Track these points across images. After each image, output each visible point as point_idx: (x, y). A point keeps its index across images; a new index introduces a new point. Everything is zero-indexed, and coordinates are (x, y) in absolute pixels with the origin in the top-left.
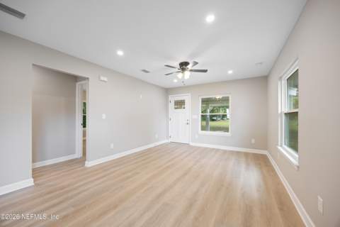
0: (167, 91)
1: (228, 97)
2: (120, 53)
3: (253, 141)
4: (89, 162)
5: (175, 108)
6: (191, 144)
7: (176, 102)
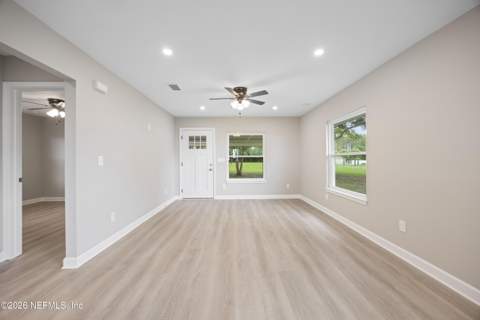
0: (178, 121)
1: (261, 136)
2: (167, 52)
3: (288, 185)
4: (78, 258)
5: (191, 147)
6: (216, 198)
7: (191, 139)
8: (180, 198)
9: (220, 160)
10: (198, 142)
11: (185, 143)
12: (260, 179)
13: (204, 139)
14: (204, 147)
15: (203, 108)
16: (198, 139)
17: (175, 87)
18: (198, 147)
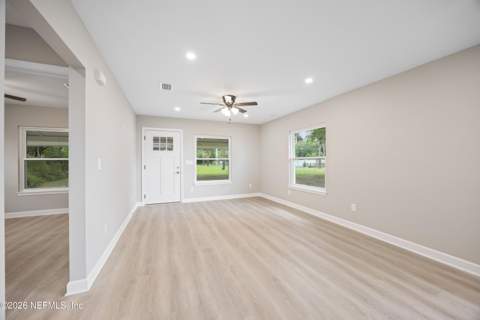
1: (227, 140)
3: (250, 185)
4: (88, 279)
5: (155, 149)
6: (184, 201)
7: (156, 140)
8: (143, 204)
9: (188, 162)
10: (163, 143)
11: (149, 144)
12: (226, 181)
13: (170, 140)
14: (170, 149)
15: (177, 109)
16: (163, 140)
17: (166, 87)
18: (163, 149)
